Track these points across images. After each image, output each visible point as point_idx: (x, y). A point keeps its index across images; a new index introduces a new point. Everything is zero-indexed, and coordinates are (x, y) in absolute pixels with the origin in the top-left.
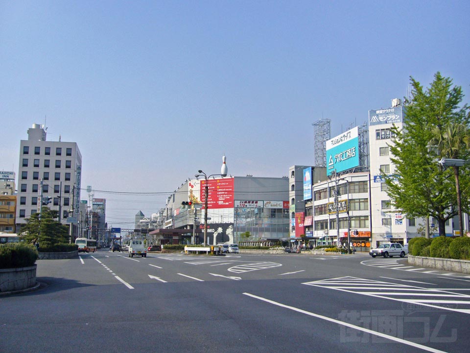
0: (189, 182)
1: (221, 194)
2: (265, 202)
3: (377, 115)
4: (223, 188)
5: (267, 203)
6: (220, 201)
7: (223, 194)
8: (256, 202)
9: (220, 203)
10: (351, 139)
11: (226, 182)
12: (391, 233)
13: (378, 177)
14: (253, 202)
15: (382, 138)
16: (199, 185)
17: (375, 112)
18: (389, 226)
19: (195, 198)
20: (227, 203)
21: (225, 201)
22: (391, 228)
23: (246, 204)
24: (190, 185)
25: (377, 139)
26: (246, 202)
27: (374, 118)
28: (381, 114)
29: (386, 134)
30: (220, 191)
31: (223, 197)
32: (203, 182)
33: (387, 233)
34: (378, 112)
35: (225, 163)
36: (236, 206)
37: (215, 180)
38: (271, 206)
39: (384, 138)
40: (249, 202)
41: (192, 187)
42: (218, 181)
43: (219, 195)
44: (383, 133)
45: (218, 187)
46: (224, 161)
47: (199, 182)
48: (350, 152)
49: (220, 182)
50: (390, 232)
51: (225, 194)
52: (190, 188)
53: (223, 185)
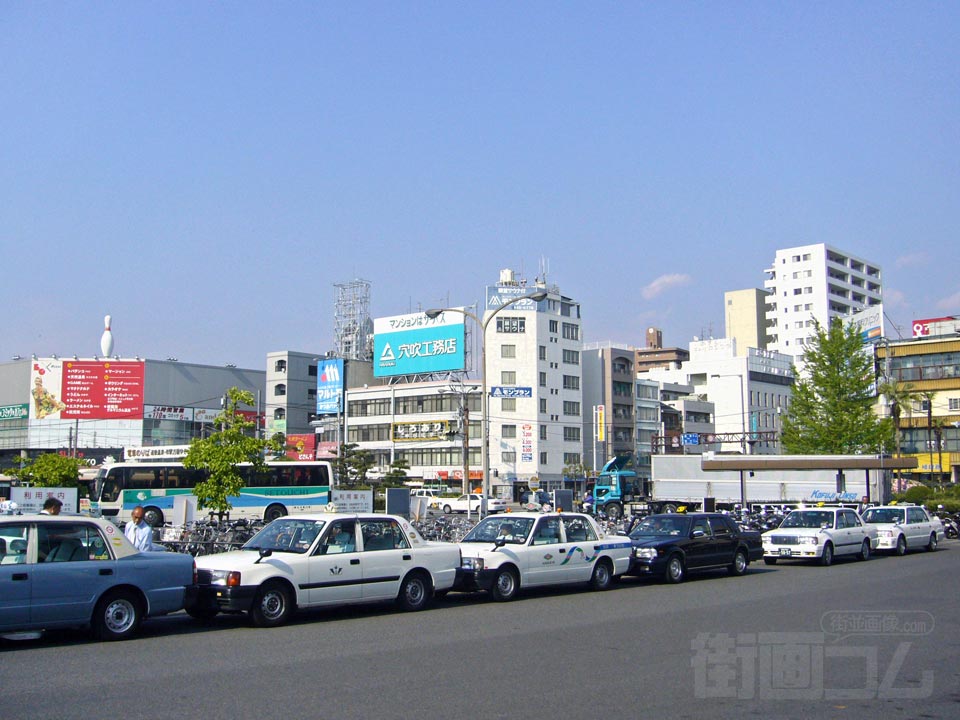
0: (34, 362)
1: (114, 392)
2: (196, 410)
3: (500, 295)
4: (120, 380)
5: (200, 412)
6: (111, 404)
7: (118, 392)
8: (182, 411)
9: (111, 408)
10: (443, 324)
11: (126, 369)
12: (515, 474)
13: (498, 389)
14: (175, 411)
15: (505, 331)
16: (60, 370)
17: (496, 289)
18: (512, 464)
19: (49, 396)
20: (128, 410)
21: (121, 406)
22: (514, 467)
23: (164, 413)
24: (36, 367)
25: (498, 331)
26: (164, 410)
27: (495, 298)
28: (505, 294)
29: (511, 325)
30: (112, 385)
31: (118, 397)
32: (70, 365)
33: (509, 474)
34: (500, 290)
35: (109, 329)
36: (146, 416)
37: (99, 363)
38: (206, 417)
39: (509, 332)
40: (170, 410)
41: (42, 372)
42: (107, 366)
43: (108, 392)
44: (507, 323)
45: (106, 377)
46: (107, 326)
47: (61, 364)
48: (441, 345)
49: (110, 368)
50: (513, 472)
51: (124, 393)
52: (35, 374)
53: (118, 374)
